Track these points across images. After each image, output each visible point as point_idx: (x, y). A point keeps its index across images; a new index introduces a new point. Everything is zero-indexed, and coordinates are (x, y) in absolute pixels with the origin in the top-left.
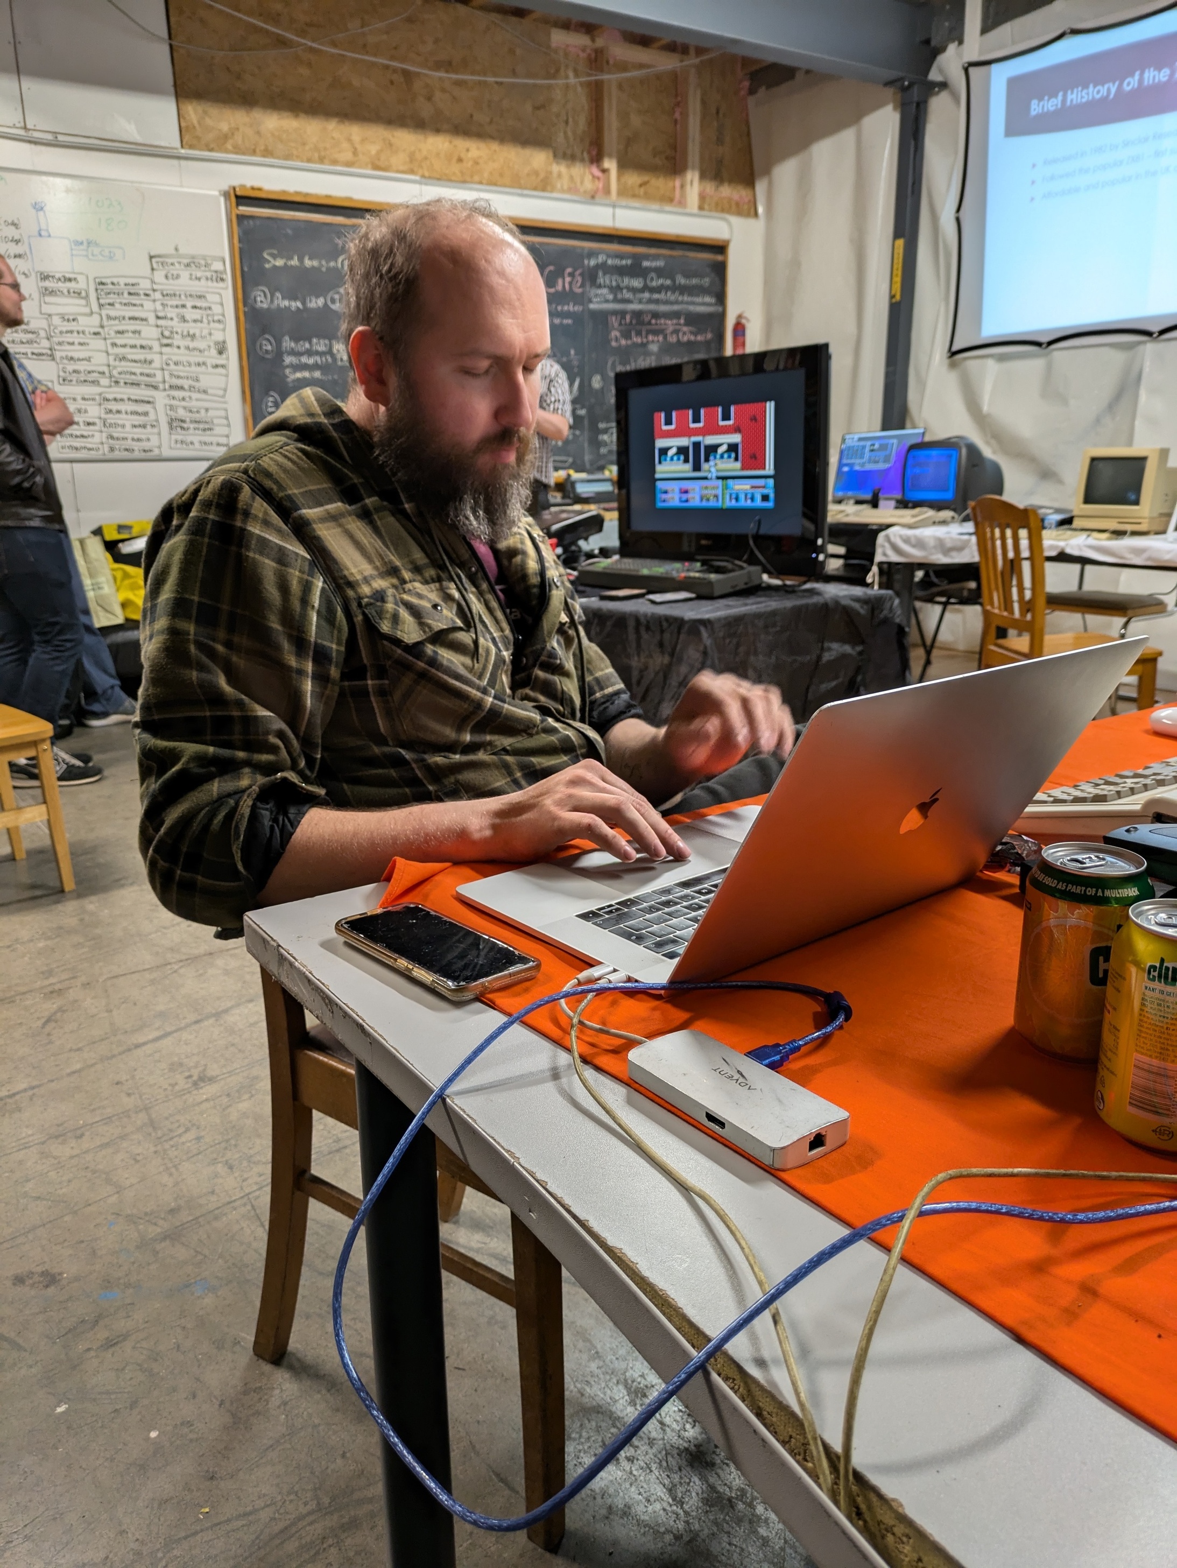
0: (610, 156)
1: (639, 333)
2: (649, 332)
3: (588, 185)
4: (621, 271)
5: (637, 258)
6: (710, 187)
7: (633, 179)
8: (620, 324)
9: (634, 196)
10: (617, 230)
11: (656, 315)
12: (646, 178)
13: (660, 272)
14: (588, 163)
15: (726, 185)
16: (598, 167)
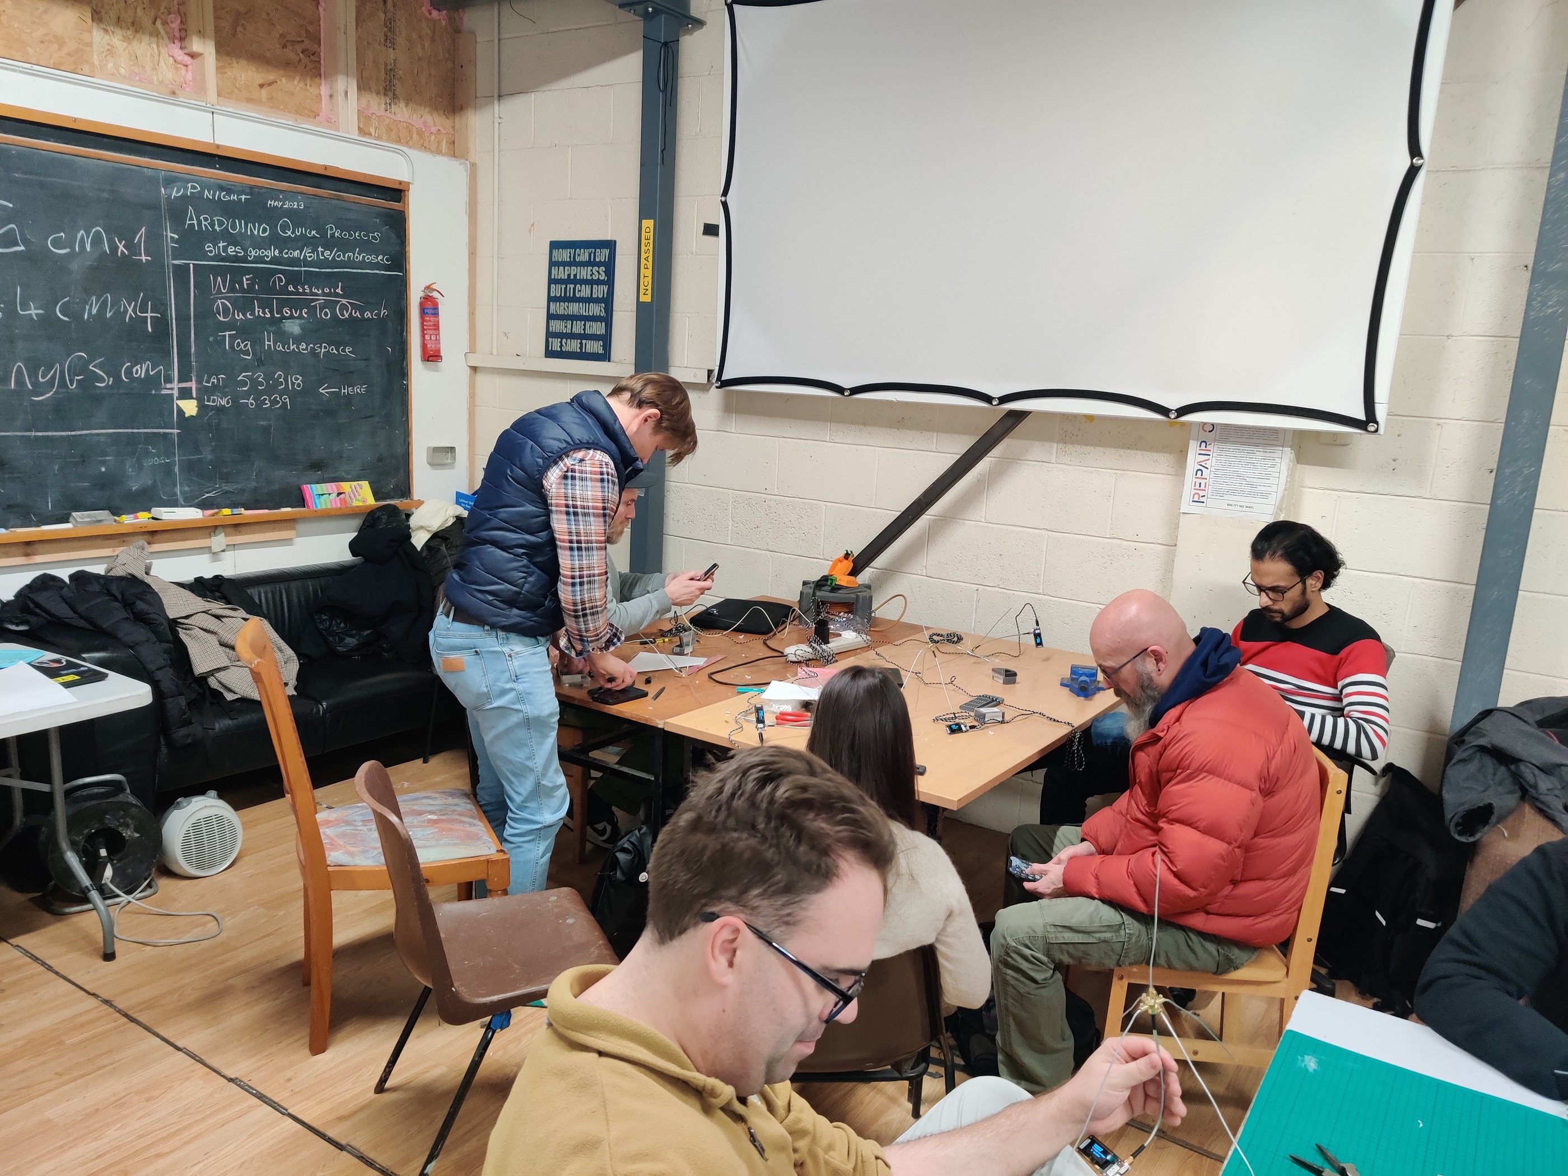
0: (201, 34)
1: (265, 305)
2: (282, 304)
3: (166, 72)
4: (229, 210)
5: (258, 196)
6: (376, 104)
7: (246, 74)
8: (232, 289)
9: (249, 100)
10: (218, 147)
11: (294, 278)
12: (271, 77)
13: (297, 218)
14: (167, 41)
15: (402, 104)
16: (181, 48)
